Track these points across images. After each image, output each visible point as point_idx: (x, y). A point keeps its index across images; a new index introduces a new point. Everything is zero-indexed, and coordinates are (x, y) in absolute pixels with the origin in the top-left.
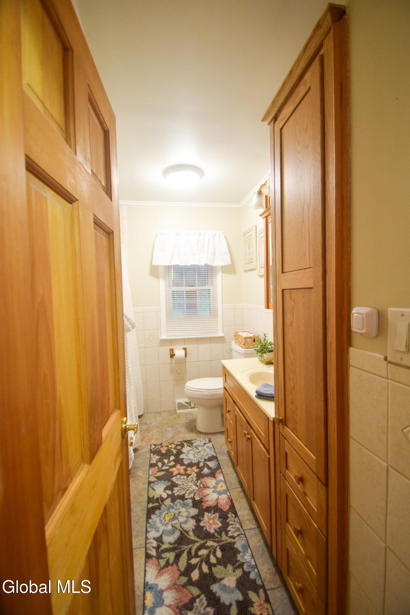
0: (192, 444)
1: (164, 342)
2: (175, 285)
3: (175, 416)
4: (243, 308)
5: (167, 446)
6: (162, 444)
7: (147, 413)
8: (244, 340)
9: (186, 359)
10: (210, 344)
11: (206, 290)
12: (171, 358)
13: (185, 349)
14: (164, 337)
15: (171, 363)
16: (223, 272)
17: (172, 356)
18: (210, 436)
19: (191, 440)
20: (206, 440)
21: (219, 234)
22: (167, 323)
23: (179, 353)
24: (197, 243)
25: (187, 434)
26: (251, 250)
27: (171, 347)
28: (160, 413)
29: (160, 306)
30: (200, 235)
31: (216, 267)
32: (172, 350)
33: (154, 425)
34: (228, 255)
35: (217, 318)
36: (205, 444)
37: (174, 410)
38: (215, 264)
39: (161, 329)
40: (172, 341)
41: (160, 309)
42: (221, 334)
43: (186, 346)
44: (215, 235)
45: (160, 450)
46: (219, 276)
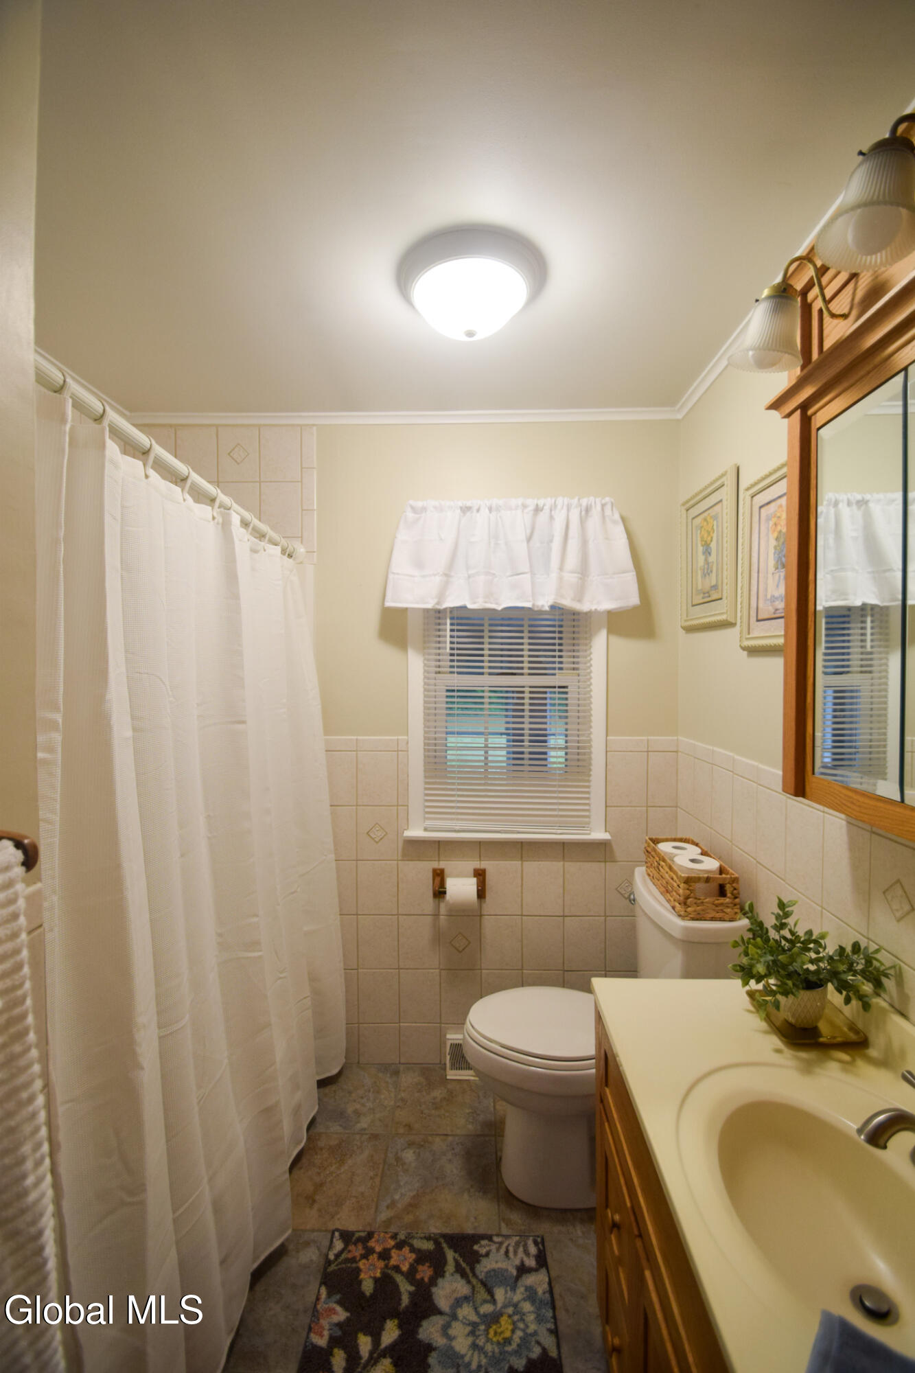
0: (474, 1259)
1: (416, 848)
2: (455, 670)
3: (438, 1093)
4: (676, 752)
5: (385, 1255)
6: (370, 1235)
7: (358, 1063)
8: (682, 885)
9: (484, 906)
10: (562, 863)
11: (555, 687)
12: (437, 900)
13: (480, 875)
14: (416, 832)
15: (436, 915)
16: (609, 632)
17: (440, 893)
18: (545, 1228)
19: (476, 1238)
20: (526, 1252)
21: (603, 506)
22: (426, 789)
23: (461, 887)
24: (529, 539)
25: (466, 1196)
26: (712, 558)
27: (435, 865)
28: (396, 1073)
29: (408, 735)
30: (537, 510)
31: (588, 615)
32: (438, 875)
33: (365, 1126)
34: (631, 577)
35: (589, 781)
36: (523, 1270)
37: (440, 1064)
38: (585, 607)
39: (408, 806)
40: (440, 848)
41: (407, 743)
42: (599, 835)
43: (484, 865)
44: (588, 510)
45: (358, 1270)
46: (599, 645)
